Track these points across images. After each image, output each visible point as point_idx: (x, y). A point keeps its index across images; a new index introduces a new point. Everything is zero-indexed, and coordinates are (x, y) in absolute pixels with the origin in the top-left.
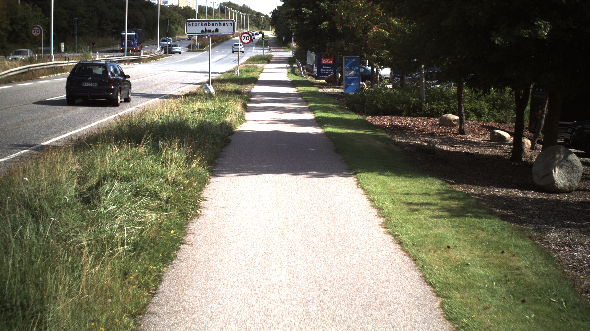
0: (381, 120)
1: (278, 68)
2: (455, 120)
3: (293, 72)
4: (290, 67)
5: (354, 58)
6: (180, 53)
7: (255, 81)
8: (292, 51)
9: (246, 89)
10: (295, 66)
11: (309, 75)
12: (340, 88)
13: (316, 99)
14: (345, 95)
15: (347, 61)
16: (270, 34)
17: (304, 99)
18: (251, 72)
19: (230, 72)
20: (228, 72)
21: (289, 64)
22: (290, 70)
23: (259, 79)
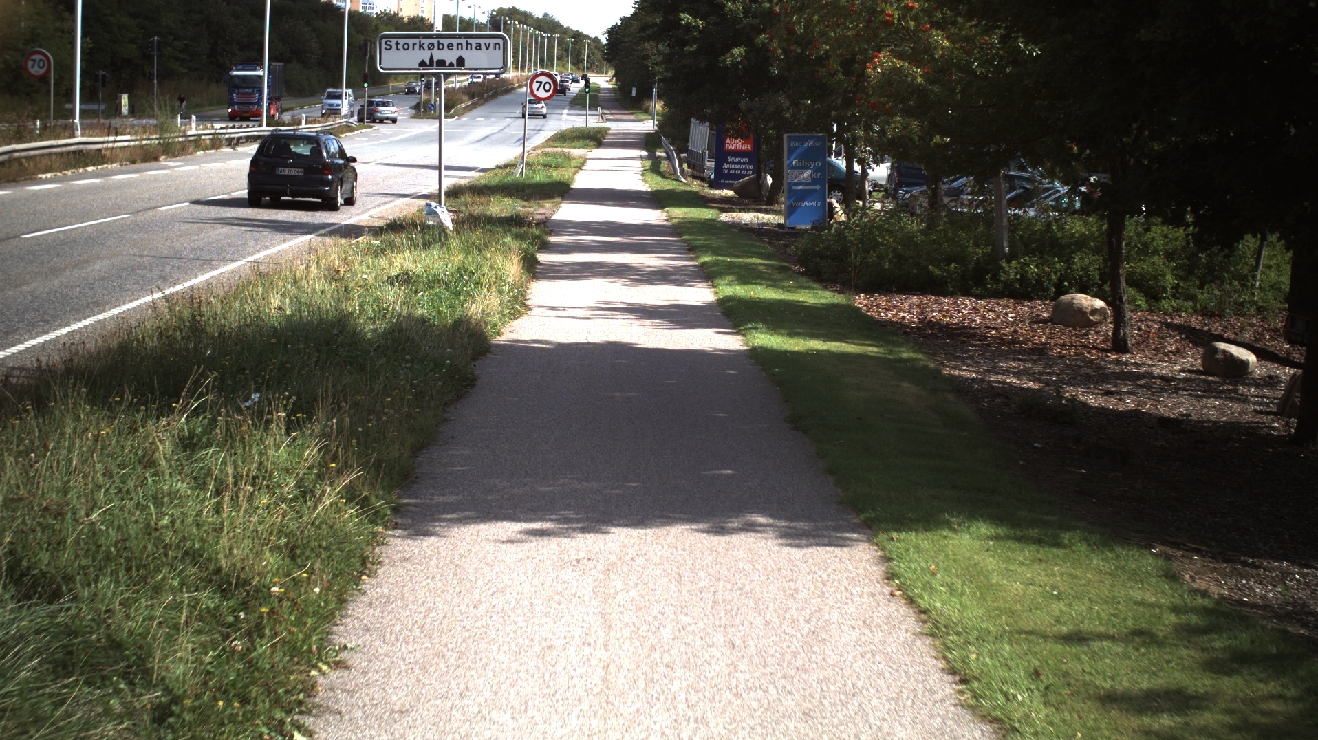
0: (895, 307)
1: (619, 159)
2: (1095, 311)
3: (655, 169)
4: (648, 158)
5: (812, 138)
6: (394, 121)
7: (562, 191)
8: (653, 119)
9: (541, 211)
10: (660, 153)
11: (695, 177)
12: (776, 212)
13: (716, 242)
14: (786, 230)
15: (793, 144)
16: (603, 81)
17: (685, 241)
18: (556, 167)
19: (505, 166)
20: (500, 167)
21: (647, 150)
22: (648, 163)
23: (574, 186)
